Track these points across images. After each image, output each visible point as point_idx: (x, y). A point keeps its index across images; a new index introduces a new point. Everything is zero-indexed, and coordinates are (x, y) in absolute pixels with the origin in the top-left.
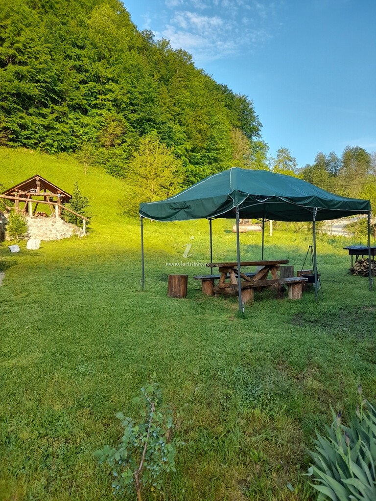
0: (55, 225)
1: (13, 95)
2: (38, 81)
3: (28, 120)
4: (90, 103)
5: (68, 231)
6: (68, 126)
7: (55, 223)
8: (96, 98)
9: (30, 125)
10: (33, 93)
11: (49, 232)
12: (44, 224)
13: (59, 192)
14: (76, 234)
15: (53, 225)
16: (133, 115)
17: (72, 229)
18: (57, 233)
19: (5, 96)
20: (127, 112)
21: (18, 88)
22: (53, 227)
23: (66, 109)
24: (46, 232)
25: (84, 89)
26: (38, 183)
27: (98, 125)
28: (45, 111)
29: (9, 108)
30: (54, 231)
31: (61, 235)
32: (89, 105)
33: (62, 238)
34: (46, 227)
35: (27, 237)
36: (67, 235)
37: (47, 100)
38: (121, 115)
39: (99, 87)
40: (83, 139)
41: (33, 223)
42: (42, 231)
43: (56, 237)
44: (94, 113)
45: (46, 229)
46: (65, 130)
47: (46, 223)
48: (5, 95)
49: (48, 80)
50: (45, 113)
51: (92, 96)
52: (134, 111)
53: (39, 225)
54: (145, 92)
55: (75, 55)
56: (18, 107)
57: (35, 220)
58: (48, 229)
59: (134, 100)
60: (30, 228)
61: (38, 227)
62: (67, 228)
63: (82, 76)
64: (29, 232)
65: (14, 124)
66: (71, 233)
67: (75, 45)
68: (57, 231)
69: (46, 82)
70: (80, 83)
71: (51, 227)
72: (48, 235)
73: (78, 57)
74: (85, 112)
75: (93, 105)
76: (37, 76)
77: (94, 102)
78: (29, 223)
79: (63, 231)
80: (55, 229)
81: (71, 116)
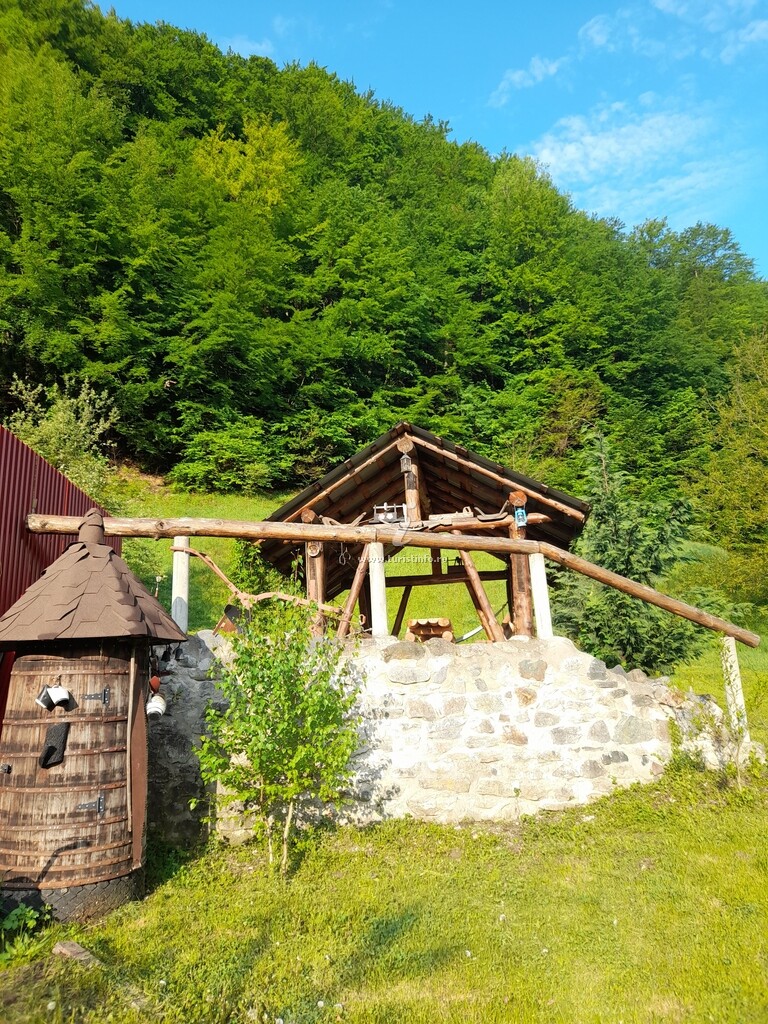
0: (544, 693)
1: (335, 363)
2: (389, 329)
3: (369, 417)
4: (509, 362)
5: (632, 731)
6: (462, 418)
7: (540, 677)
8: (522, 346)
9: (376, 426)
10: (379, 351)
11: (507, 751)
12: (472, 694)
13: (518, 498)
14: (687, 745)
15: (527, 697)
16: (619, 364)
17: (657, 715)
18: (564, 750)
19: (318, 368)
20: (605, 362)
21: (345, 347)
22: (532, 710)
23: (457, 380)
24: (487, 752)
25: (492, 333)
26: (410, 468)
27: (534, 405)
28: (407, 392)
29: (327, 396)
30: (540, 740)
31: (594, 769)
32: (508, 367)
33: (601, 793)
34: (482, 716)
35: (364, 798)
36: (634, 761)
37: (411, 368)
38: (589, 371)
39: (527, 320)
40: (501, 441)
41: (396, 689)
42: (459, 747)
43: (561, 783)
44: (518, 382)
45: (488, 728)
46: (456, 426)
47: (480, 685)
48: (320, 365)
49: (411, 320)
50: (407, 395)
51: (513, 345)
52: (620, 357)
53: (437, 702)
54: (646, 303)
55: (466, 266)
56: (348, 390)
57: (410, 664)
58: (499, 727)
59: (619, 328)
60: (383, 730)
61: (425, 713)
62: (627, 706)
63: (484, 307)
64: (373, 760)
65: (340, 430)
66: (658, 748)
67: (463, 246)
68: (560, 735)
69: (407, 325)
70: (482, 322)
71: (513, 707)
72: (503, 776)
73: (473, 269)
74: (498, 384)
75: (515, 363)
76: (386, 316)
77: (516, 358)
78: (370, 696)
79: (600, 732)
80: (541, 720)
81: (466, 394)
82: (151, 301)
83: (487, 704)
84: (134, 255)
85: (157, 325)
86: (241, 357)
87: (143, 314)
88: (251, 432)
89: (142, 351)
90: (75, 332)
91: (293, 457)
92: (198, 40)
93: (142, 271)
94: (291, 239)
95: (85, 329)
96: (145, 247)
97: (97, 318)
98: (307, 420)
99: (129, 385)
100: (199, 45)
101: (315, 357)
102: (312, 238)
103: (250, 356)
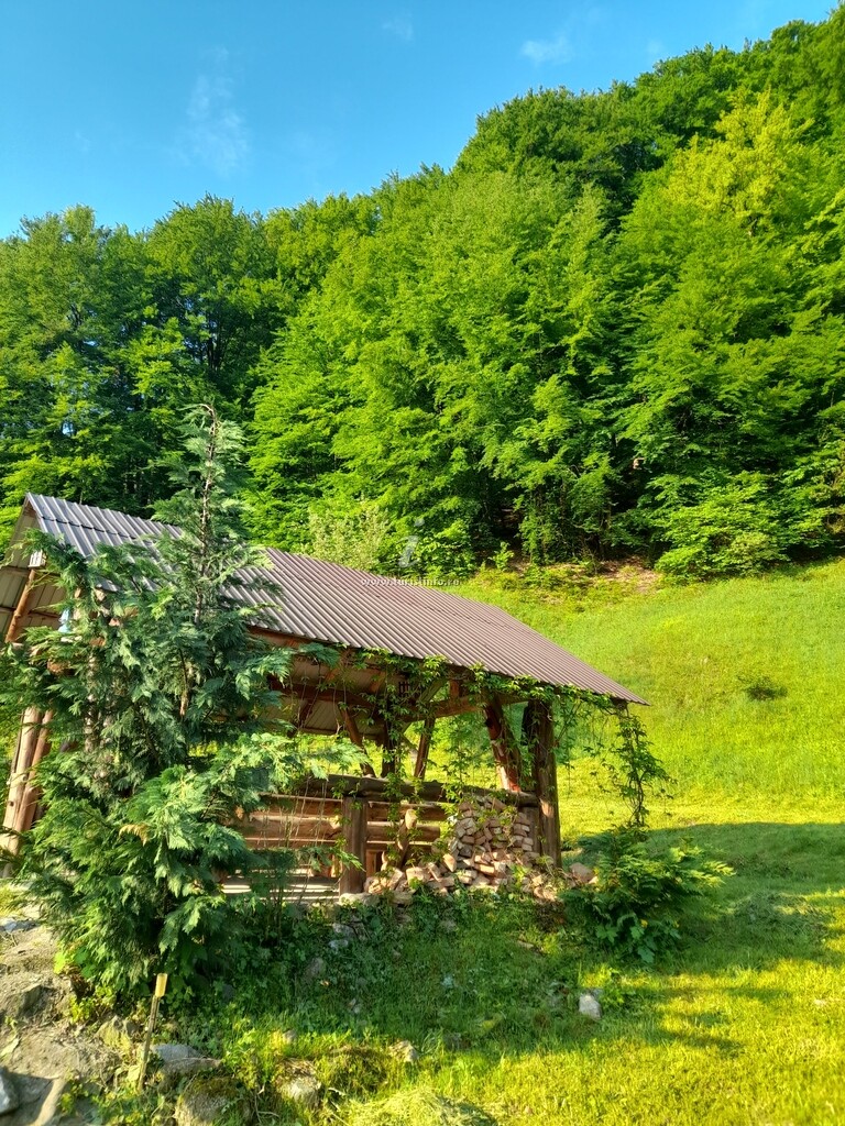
82: (601, 376)
87: (597, 392)
88: (751, 491)
89: (595, 436)
91: (822, 512)
92: (703, 55)
93: (586, 346)
94: (808, 225)
95: (530, 432)
97: (542, 416)
99: (584, 476)
100: (706, 60)
102: (834, 212)
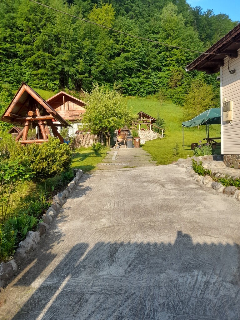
1: (124, 70)
2: (135, 59)
3: (131, 81)
5: (155, 136)
6: (151, 80)
8: (166, 60)
9: (133, 83)
10: (134, 66)
11: (147, 137)
13: (150, 118)
14: (159, 137)
15: (149, 134)
17: (157, 135)
21: (126, 65)
23: (150, 70)
25: (159, 57)
26: (142, 115)
27: (168, 76)
28: (139, 74)
29: (122, 77)
30: (149, 136)
32: (162, 65)
33: (153, 139)
36: (155, 138)
37: (140, 68)
38: (181, 68)
39: (168, 54)
40: (160, 86)
41: (141, 133)
42: (144, 137)
43: (150, 139)
44: (165, 69)
46: (150, 83)
48: (121, 70)
51: (164, 60)
53: (143, 134)
55: (154, 39)
56: (127, 75)
59: (188, 57)
62: (155, 134)
63: (158, 50)
65: (125, 85)
66: (157, 137)
67: (154, 33)
68: (151, 136)
69: (139, 58)
70: (157, 54)
71: (148, 134)
73: (156, 40)
74: (160, 70)
75: (165, 65)
76: (135, 56)
77: (165, 63)
78: (139, 134)
79: (153, 136)
80: (150, 135)
81: (152, 74)
83: (146, 134)
84: (84, 49)
85: (88, 64)
86: (106, 71)
90: (75, 67)
95: (77, 67)
96: (86, 47)
98: (119, 83)
101: (120, 69)
103: (108, 71)
